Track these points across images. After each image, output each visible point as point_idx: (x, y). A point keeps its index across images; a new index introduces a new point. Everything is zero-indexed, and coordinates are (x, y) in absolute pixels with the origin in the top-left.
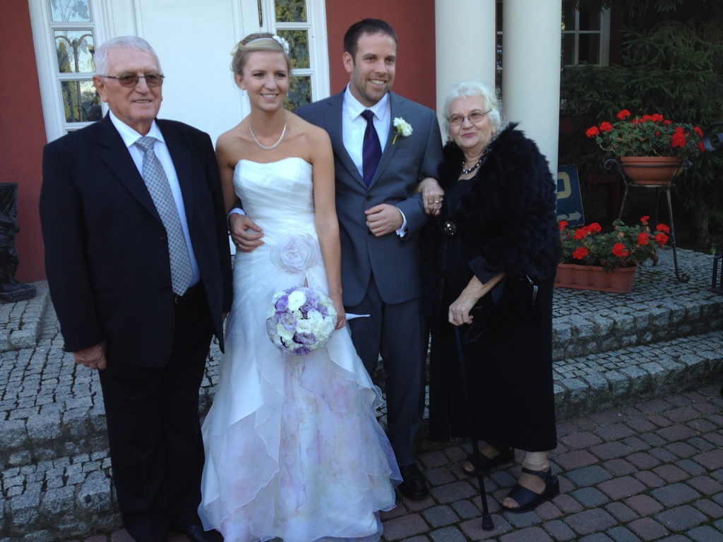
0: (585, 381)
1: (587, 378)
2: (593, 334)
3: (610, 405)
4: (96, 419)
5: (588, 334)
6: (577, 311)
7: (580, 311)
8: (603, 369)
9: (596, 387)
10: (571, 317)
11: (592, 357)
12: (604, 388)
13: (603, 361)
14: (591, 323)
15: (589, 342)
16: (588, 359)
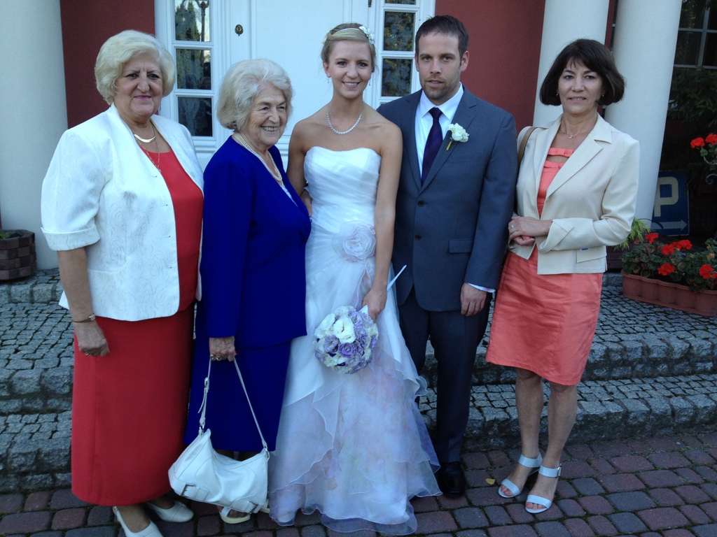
0: (647, 404)
1: (651, 401)
2: (665, 356)
3: (669, 431)
5: (660, 356)
6: (653, 330)
7: (657, 330)
8: (670, 394)
9: (657, 412)
10: (645, 335)
11: (661, 379)
12: (666, 413)
13: (672, 386)
14: (665, 344)
15: (660, 364)
16: (656, 381)
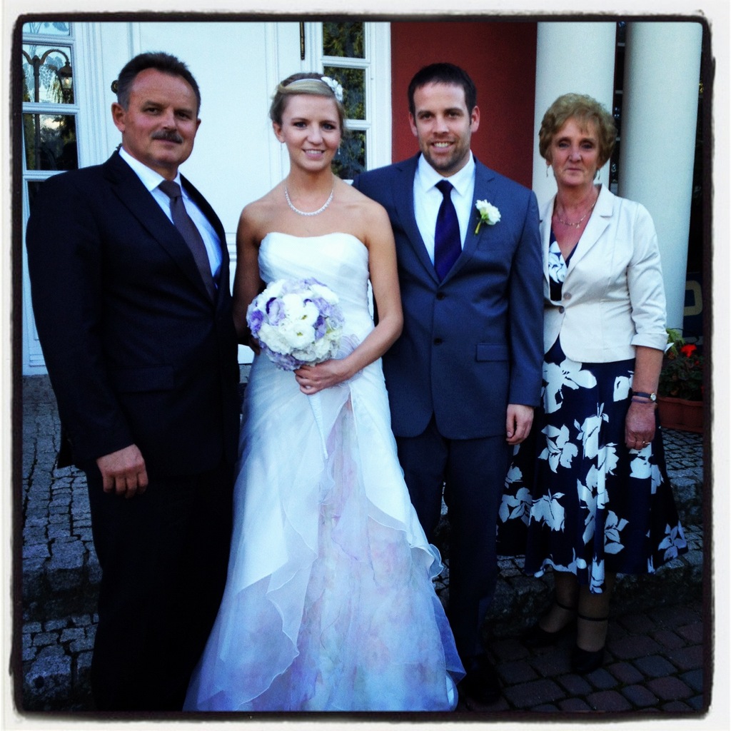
4: (54, 575)
